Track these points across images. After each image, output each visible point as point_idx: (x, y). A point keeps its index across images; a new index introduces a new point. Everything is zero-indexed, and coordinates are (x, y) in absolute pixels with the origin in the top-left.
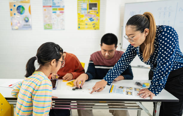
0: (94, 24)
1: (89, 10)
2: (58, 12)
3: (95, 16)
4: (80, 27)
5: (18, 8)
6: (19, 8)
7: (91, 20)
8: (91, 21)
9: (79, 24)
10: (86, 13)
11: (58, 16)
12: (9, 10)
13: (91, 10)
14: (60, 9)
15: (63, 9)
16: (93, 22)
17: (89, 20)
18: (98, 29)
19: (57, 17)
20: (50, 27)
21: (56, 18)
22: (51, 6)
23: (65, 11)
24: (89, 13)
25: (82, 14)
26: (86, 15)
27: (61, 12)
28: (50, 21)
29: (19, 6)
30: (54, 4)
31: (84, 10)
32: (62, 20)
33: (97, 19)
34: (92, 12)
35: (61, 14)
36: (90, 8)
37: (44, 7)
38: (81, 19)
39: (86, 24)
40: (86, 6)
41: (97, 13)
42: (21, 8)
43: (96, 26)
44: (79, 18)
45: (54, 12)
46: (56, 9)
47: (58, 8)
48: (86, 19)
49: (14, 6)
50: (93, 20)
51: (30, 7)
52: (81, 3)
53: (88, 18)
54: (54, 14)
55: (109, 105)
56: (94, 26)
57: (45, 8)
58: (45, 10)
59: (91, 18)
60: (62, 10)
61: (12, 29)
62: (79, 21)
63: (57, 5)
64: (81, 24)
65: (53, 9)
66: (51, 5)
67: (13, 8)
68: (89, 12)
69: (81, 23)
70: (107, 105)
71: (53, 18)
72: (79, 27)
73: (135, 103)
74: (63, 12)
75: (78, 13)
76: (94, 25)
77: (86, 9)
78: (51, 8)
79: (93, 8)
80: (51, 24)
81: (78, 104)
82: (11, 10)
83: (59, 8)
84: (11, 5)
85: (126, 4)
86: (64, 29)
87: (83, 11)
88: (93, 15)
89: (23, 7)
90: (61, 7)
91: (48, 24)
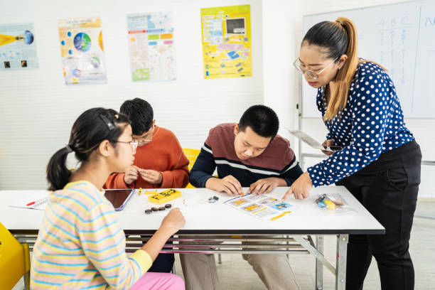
0: (240, 64)
1: (227, 35)
2: (161, 42)
3: (240, 47)
4: (210, 73)
5: (75, 38)
6: (78, 38)
7: (233, 55)
8: (233, 58)
9: (207, 66)
10: (221, 42)
11: (161, 51)
12: (60, 44)
13: (231, 35)
14: (164, 36)
15: (170, 36)
16: (237, 61)
17: (229, 57)
18: (249, 74)
19: (159, 54)
20: (145, 76)
21: (156, 55)
22: (144, 31)
23: (175, 39)
24: (228, 42)
25: (212, 43)
26: (221, 46)
27: (166, 43)
28: (144, 64)
29: (79, 35)
30: (151, 25)
31: (216, 35)
32: (170, 60)
33: (247, 54)
34: (235, 38)
35: (167, 46)
36: (230, 31)
37: (129, 32)
38: (211, 56)
39: (223, 66)
40: (220, 25)
41: (246, 40)
42: (83, 39)
43: (245, 70)
44: (207, 54)
45: (151, 44)
46: (156, 37)
47: (159, 34)
48: (222, 55)
49: (69, 34)
50: (237, 56)
51: (101, 34)
52: (208, 21)
53: (225, 52)
54: (152, 46)
55: (244, 243)
56: (241, 69)
57: (132, 36)
58: (133, 40)
59: (234, 52)
60: (168, 38)
61: (67, 83)
62: (206, 60)
63: (157, 27)
64: (211, 67)
65: (150, 37)
66: (146, 28)
67: (66, 38)
68: (227, 39)
69: (210, 64)
70: (240, 243)
71: (151, 57)
72: (207, 74)
73: (292, 239)
74: (171, 42)
75: (203, 43)
76: (239, 68)
77: (221, 34)
78: (146, 35)
79: (236, 30)
80: (148, 69)
81: (181, 243)
82: (63, 43)
83: (163, 33)
84: (61, 34)
85: (305, 16)
86: (174, 79)
87: (214, 38)
88: (237, 45)
89: (86, 36)
90: (167, 32)
91: (141, 70)
